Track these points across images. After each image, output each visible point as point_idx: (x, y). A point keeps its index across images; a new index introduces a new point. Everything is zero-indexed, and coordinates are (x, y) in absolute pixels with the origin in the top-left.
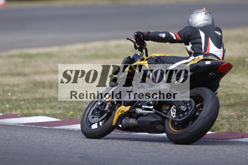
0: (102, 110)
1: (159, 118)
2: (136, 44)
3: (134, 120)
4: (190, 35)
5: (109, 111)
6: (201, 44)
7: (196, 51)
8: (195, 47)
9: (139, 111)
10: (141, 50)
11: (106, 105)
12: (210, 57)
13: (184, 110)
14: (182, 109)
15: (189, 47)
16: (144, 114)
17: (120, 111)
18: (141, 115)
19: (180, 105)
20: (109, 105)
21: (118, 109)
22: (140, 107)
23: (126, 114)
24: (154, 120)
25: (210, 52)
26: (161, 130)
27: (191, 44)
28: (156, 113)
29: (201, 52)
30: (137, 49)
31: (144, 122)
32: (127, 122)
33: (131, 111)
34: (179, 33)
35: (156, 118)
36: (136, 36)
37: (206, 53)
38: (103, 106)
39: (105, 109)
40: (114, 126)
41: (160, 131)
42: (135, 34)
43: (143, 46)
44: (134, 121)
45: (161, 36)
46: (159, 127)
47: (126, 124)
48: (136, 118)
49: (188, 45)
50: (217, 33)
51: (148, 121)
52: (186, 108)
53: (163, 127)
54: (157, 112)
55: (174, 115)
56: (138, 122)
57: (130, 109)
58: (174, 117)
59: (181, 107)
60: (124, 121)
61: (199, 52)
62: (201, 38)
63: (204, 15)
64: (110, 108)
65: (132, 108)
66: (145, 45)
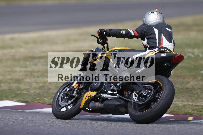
0: (70, 95)
1: (123, 102)
2: (99, 39)
3: (100, 103)
4: (145, 32)
5: (77, 96)
6: (156, 39)
7: (151, 45)
8: (150, 42)
9: (105, 95)
10: (103, 44)
11: (74, 91)
12: (164, 50)
13: (145, 95)
14: (143, 94)
15: (145, 42)
16: (109, 99)
17: (87, 96)
18: (106, 99)
19: (141, 91)
20: (77, 91)
21: (85, 94)
22: (105, 93)
23: (93, 99)
24: (118, 103)
25: (163, 46)
26: (124, 112)
27: (147, 39)
28: (119, 98)
29: (155, 46)
30: (100, 44)
31: (109, 105)
32: (94, 105)
33: (97, 96)
34: (136, 30)
35: (120, 102)
36: (99, 33)
37: (160, 47)
38: (71, 92)
39: (73, 95)
40: (82, 108)
41: (122, 112)
42: (99, 31)
43: (105, 41)
44: (100, 105)
45: (122, 33)
46: (123, 109)
47: (93, 107)
48: (102, 102)
49: (144, 40)
50: (169, 30)
51: (113, 104)
52: (146, 93)
53: (125, 110)
54: (121, 96)
55: (136, 99)
56: (104, 105)
57: (96, 94)
58: (136, 101)
59: (143, 92)
60: (91, 104)
61: (154, 46)
62: (155, 34)
63: (157, 14)
64: (77, 93)
65: (98, 93)
66: (107, 40)
